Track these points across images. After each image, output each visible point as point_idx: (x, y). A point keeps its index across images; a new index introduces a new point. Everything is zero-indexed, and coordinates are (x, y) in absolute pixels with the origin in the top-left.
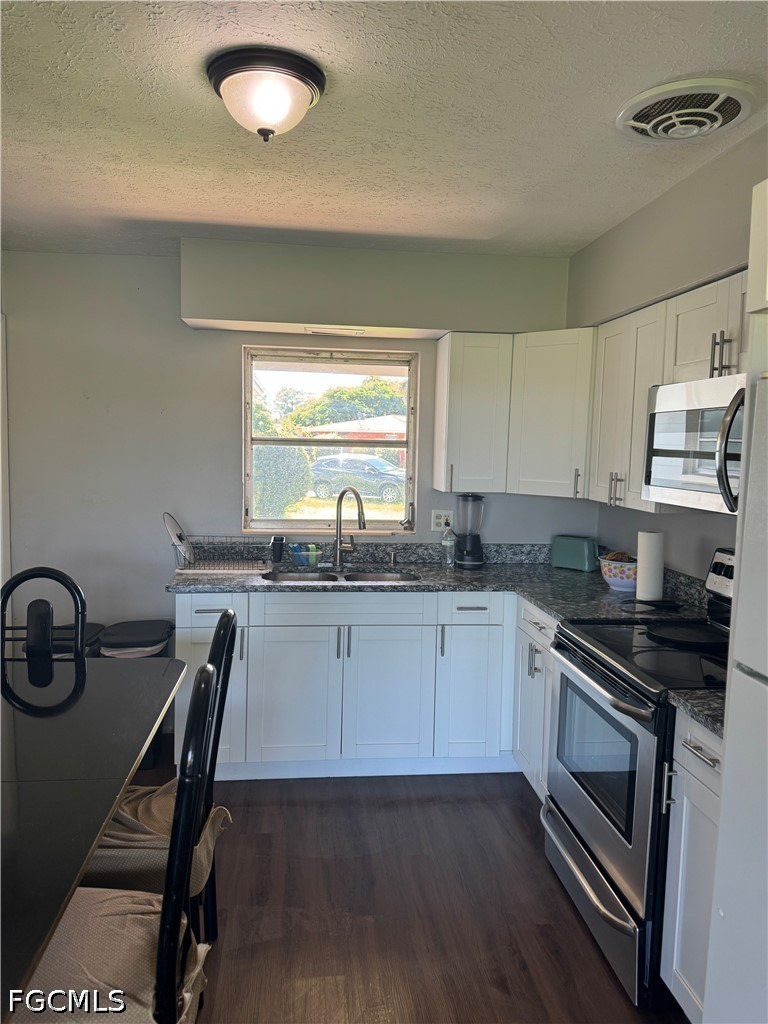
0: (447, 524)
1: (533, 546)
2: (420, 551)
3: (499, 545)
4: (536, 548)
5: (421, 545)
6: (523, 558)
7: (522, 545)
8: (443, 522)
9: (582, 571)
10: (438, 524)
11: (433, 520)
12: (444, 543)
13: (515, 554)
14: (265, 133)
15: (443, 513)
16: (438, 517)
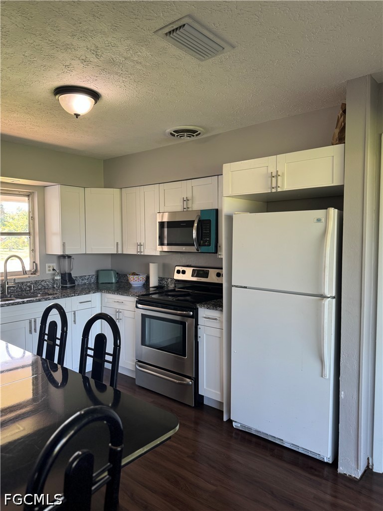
0: (54, 270)
1: (89, 276)
2: (43, 283)
3: (76, 277)
4: (91, 277)
5: (43, 280)
6: (86, 281)
7: (85, 276)
8: (51, 269)
9: (112, 283)
10: (49, 270)
11: (47, 269)
12: (56, 278)
13: (83, 280)
14: (77, 115)
15: (51, 265)
16: (49, 267)
